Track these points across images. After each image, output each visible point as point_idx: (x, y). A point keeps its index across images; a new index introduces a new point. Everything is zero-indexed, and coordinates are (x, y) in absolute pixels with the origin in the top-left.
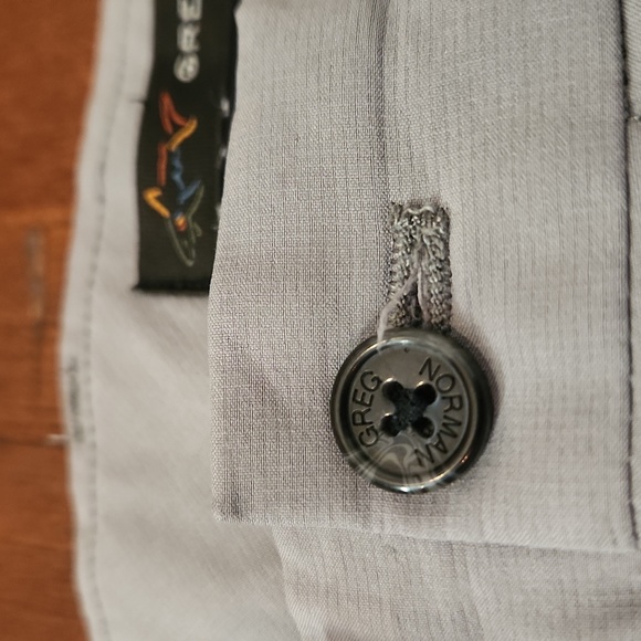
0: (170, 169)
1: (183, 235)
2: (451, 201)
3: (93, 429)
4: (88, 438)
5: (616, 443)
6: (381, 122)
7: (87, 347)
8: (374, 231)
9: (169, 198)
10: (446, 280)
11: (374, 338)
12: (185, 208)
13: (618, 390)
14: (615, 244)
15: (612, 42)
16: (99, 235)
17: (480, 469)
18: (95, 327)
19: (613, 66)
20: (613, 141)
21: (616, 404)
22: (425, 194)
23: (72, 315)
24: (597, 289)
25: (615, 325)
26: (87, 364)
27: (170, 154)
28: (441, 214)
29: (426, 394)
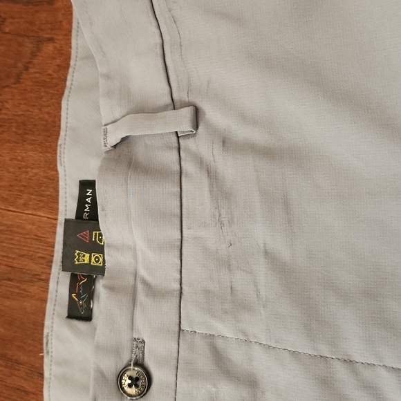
0: (79, 290)
1: (82, 306)
2: (145, 339)
3: (52, 352)
4: (50, 354)
5: (173, 394)
6: (133, 322)
7: (52, 331)
8: (129, 343)
9: (78, 296)
10: (143, 355)
11: (130, 365)
12: (82, 300)
13: (174, 383)
14: (176, 355)
15: (178, 316)
16: (56, 301)
17: (147, 395)
18: (55, 326)
19: (178, 321)
20: (177, 335)
21: (174, 386)
22: (141, 337)
23: (47, 322)
24: (172, 363)
25: (174, 371)
26: (52, 335)
27: (79, 286)
28: (143, 342)
29: (137, 379)
